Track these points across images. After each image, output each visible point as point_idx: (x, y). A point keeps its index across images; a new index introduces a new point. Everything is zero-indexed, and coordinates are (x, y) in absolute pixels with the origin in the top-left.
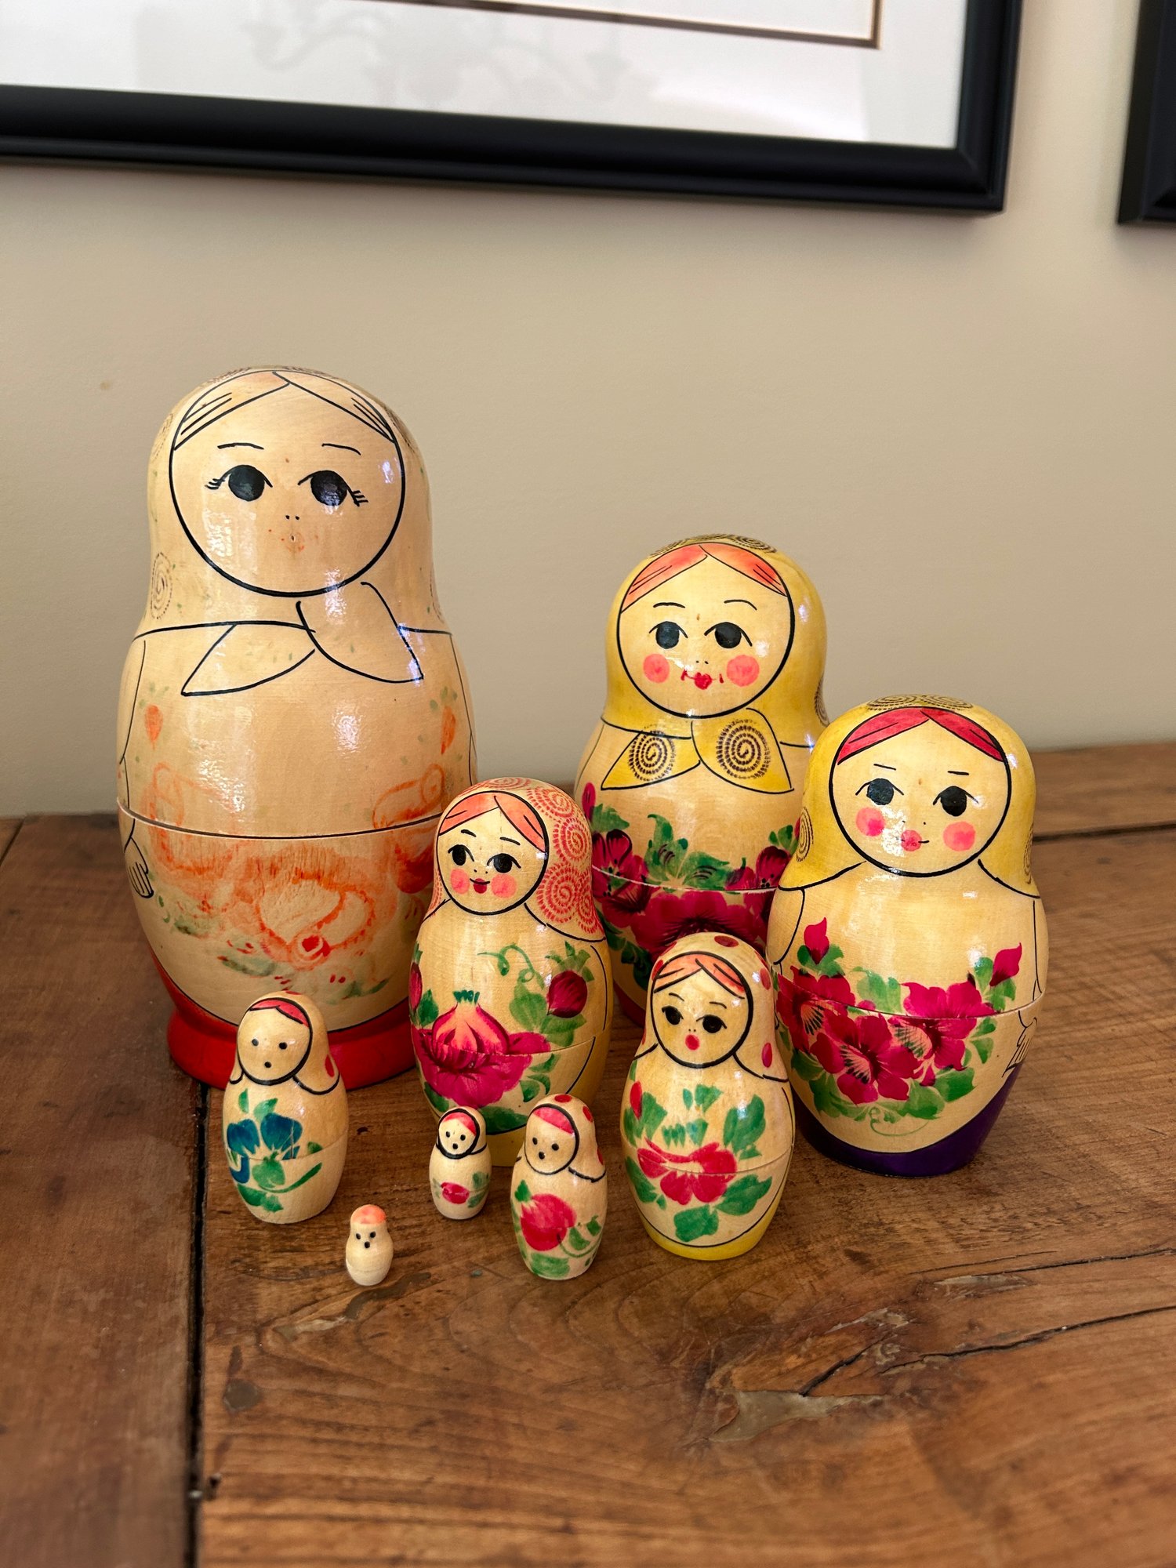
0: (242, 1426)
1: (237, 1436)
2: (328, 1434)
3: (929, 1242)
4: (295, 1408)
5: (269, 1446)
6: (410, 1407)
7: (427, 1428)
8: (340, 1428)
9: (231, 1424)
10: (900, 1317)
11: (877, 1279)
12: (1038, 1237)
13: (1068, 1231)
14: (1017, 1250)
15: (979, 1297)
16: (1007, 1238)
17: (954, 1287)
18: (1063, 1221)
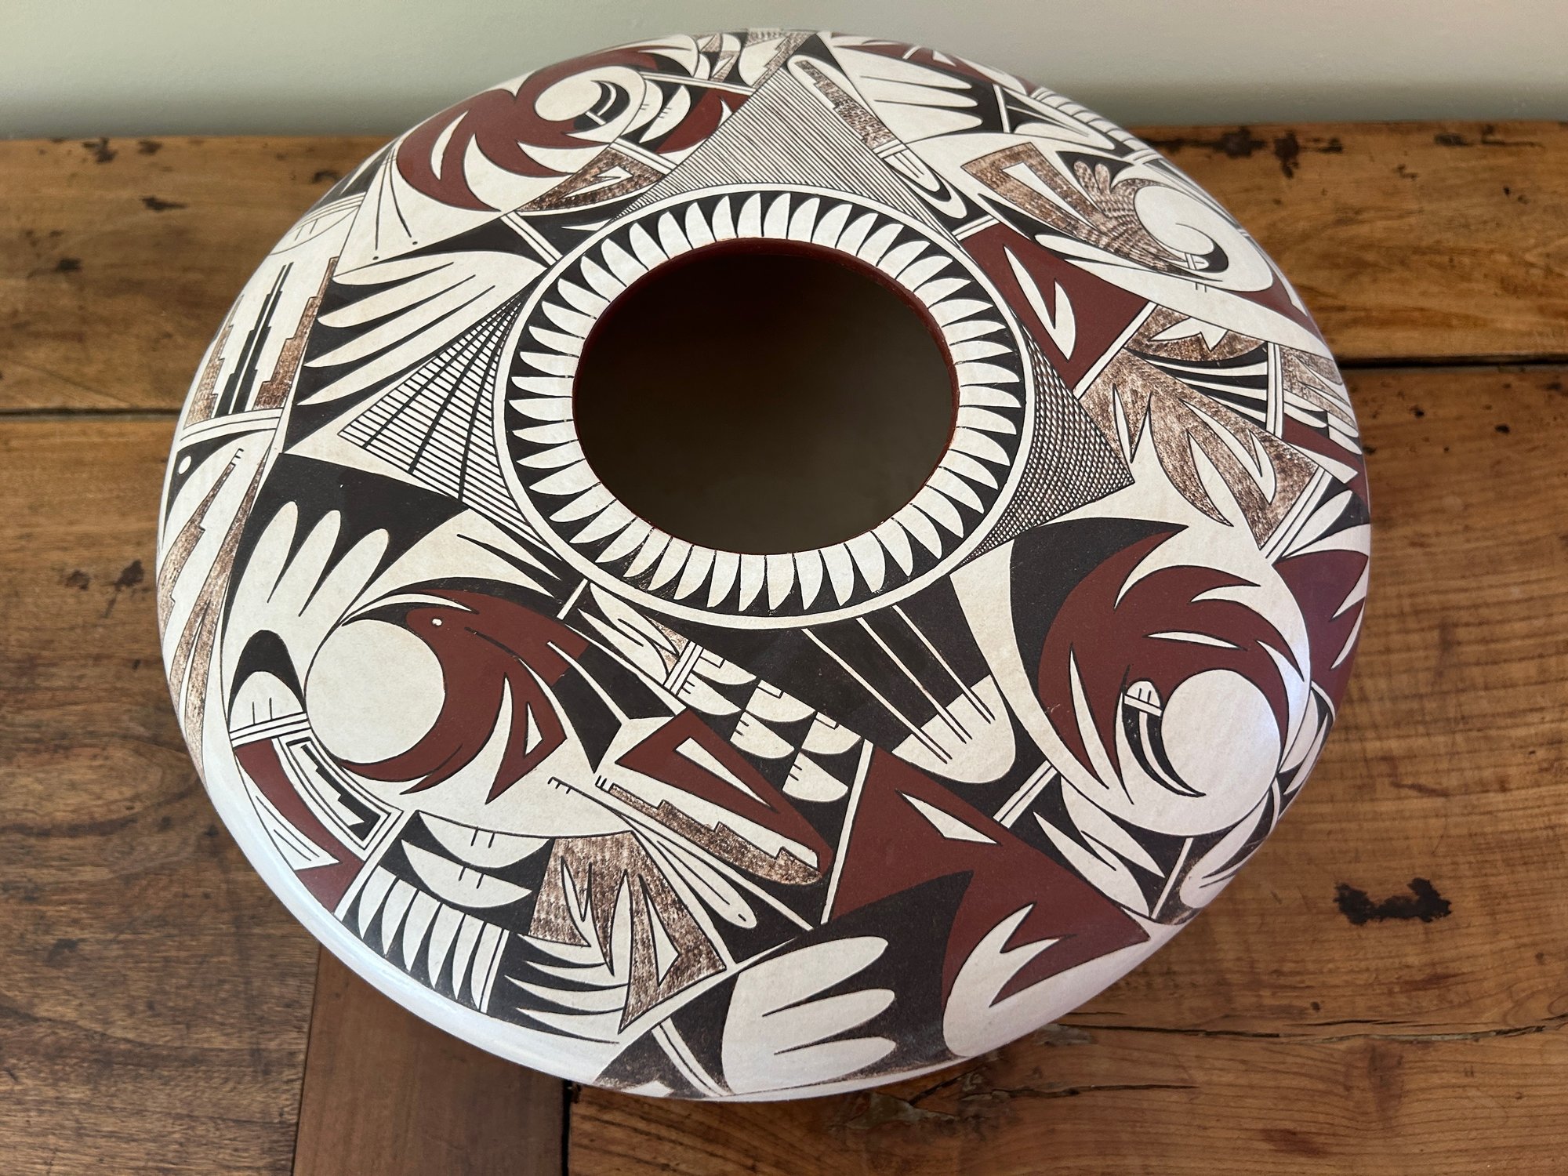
12: (1121, 997)
18: (1149, 985)
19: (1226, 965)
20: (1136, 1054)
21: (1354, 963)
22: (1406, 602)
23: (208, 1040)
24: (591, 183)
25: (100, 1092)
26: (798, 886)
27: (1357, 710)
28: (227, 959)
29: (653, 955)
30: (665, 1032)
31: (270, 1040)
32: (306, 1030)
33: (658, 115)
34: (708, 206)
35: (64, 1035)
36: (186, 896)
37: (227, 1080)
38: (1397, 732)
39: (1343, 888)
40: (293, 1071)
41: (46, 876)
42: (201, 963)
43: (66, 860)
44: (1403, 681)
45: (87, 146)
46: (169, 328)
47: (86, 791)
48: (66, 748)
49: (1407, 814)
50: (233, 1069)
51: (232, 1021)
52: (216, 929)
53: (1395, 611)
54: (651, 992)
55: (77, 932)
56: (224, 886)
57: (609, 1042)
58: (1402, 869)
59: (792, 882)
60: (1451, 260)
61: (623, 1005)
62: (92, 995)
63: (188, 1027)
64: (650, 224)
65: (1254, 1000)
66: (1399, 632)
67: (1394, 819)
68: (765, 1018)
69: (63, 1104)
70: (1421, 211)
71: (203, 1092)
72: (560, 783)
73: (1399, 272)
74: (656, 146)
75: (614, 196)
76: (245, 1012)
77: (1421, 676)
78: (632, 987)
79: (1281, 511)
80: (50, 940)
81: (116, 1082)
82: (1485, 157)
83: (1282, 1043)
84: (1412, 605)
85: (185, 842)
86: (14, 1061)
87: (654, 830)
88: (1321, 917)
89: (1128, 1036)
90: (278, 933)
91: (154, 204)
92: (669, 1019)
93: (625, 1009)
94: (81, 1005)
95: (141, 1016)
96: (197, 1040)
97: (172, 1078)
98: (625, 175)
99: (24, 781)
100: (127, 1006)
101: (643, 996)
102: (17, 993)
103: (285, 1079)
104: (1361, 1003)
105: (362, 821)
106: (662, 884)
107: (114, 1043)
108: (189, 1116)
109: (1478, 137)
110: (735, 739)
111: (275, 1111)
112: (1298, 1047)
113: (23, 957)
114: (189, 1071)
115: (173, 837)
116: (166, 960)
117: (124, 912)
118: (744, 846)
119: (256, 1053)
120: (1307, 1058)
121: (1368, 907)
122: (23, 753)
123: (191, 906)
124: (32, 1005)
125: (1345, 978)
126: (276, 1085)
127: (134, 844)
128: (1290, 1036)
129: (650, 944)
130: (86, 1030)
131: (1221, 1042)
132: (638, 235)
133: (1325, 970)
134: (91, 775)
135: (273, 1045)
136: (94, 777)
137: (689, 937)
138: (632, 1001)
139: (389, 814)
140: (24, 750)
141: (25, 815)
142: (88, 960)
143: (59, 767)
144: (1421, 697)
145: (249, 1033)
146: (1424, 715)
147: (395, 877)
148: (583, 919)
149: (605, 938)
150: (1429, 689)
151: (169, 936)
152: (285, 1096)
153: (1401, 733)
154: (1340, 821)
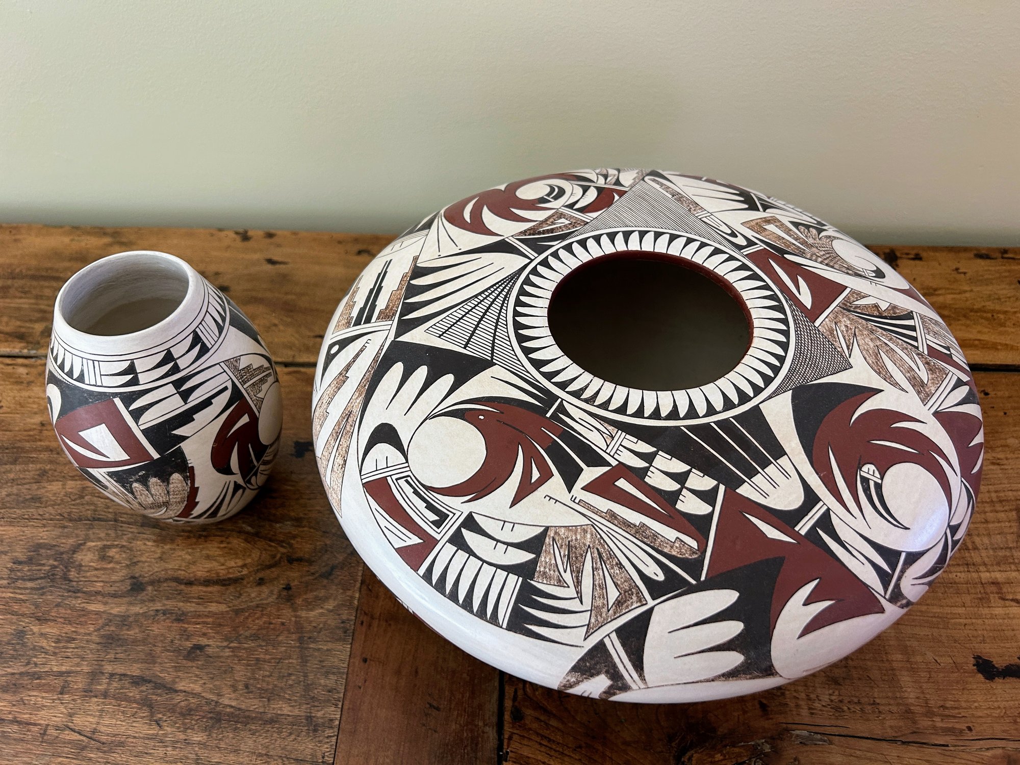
0: (517, 729)
1: (515, 733)
2: (545, 742)
3: (798, 706)
4: (535, 726)
5: (525, 742)
6: (574, 737)
7: (579, 750)
8: (550, 740)
9: (513, 727)
10: (768, 746)
11: (767, 722)
12: (845, 717)
13: (861, 717)
14: (833, 722)
15: (805, 744)
16: (831, 714)
17: (797, 736)
18: (862, 710)
19: (910, 701)
20: (858, 752)
21: (990, 703)
22: (994, 495)
23: (281, 709)
24: (550, 225)
25: (212, 737)
26: (687, 558)
27: (973, 554)
28: (294, 661)
29: (605, 594)
30: (611, 641)
31: (318, 711)
32: (340, 706)
33: (581, 198)
34: (612, 237)
35: (193, 701)
36: (271, 623)
37: (291, 734)
38: (999, 568)
39: (977, 657)
40: (332, 731)
41: (190, 607)
42: (278, 663)
43: (202, 599)
44: (998, 539)
45: (237, 233)
46: (276, 321)
47: (215, 560)
48: (206, 537)
49: (1012, 616)
50: (294, 727)
51: (296, 698)
52: (288, 643)
53: (988, 501)
54: (604, 615)
55: (205, 640)
56: (293, 619)
57: (577, 646)
58: (1013, 648)
59: (684, 556)
60: (993, 316)
61: (587, 623)
62: (212, 678)
63: (269, 700)
64: (583, 243)
65: (930, 723)
66: (992, 512)
67: (1004, 619)
68: (670, 634)
69: (188, 743)
70: (971, 291)
71: (276, 740)
72: (551, 498)
73: (963, 321)
74: (582, 210)
75: (563, 231)
76: (304, 693)
77: (1009, 537)
78: (593, 612)
79: (933, 389)
80: (189, 644)
81: (223, 731)
82: (1005, 265)
83: (951, 750)
84: (997, 497)
85: (271, 592)
86: (160, 716)
87: (605, 525)
88: (966, 674)
89: (852, 741)
90: (325, 648)
91: (271, 262)
92: (614, 632)
93: (588, 625)
94: (205, 683)
95: (241, 692)
96: (274, 709)
97: (257, 731)
98: (567, 222)
99: (180, 553)
100: (233, 686)
101: (599, 617)
102: (166, 675)
103: (326, 736)
104: (998, 727)
105: (438, 518)
106: (610, 553)
107: (223, 707)
108: (266, 755)
109: (1000, 255)
110: (647, 479)
111: (319, 755)
112: (961, 753)
113: (172, 654)
114: (268, 727)
115: (265, 590)
116: (258, 659)
117: (233, 630)
118: (655, 535)
119: (309, 718)
120: (968, 760)
121: (995, 670)
122: (181, 538)
123: (274, 629)
124: (174, 682)
125: (985, 712)
126: (321, 738)
127: (242, 592)
128: (955, 746)
129: (603, 587)
130: (207, 699)
131: (912, 748)
132: (576, 248)
133: (972, 707)
134: (219, 552)
135: (319, 714)
136: (220, 553)
137: (626, 584)
138: (593, 620)
139: (454, 514)
140: (182, 536)
141: (180, 572)
142: (211, 657)
143: (201, 546)
144: (1011, 548)
145: (305, 706)
146: (1013, 559)
147: (456, 548)
148: (565, 572)
149: (578, 582)
150: (1015, 545)
151: (260, 646)
152: (326, 746)
153: (1002, 570)
154: (971, 618)
